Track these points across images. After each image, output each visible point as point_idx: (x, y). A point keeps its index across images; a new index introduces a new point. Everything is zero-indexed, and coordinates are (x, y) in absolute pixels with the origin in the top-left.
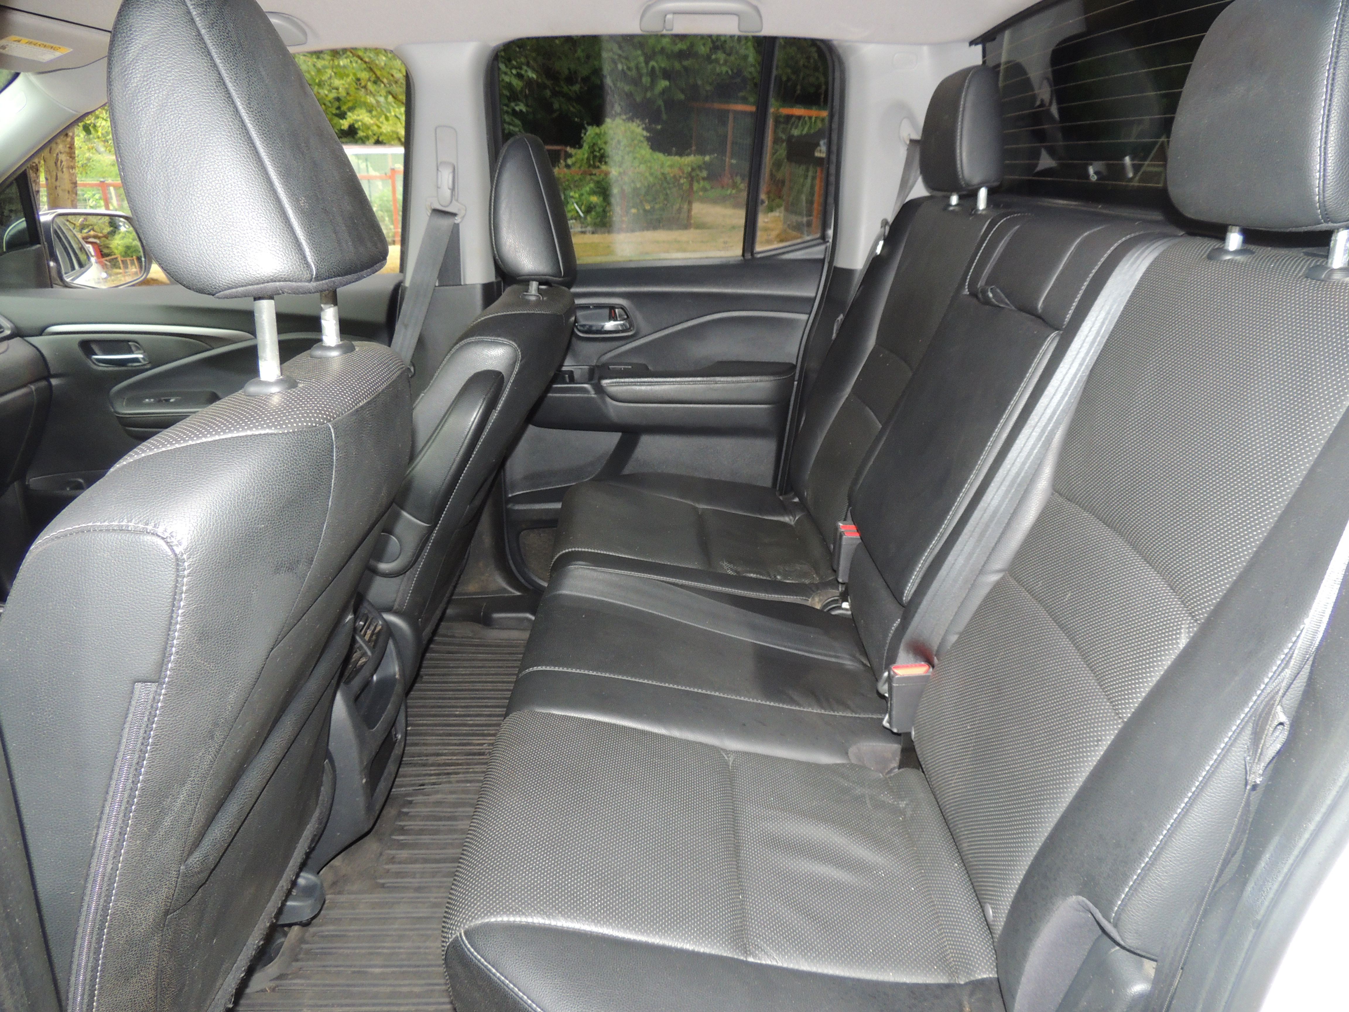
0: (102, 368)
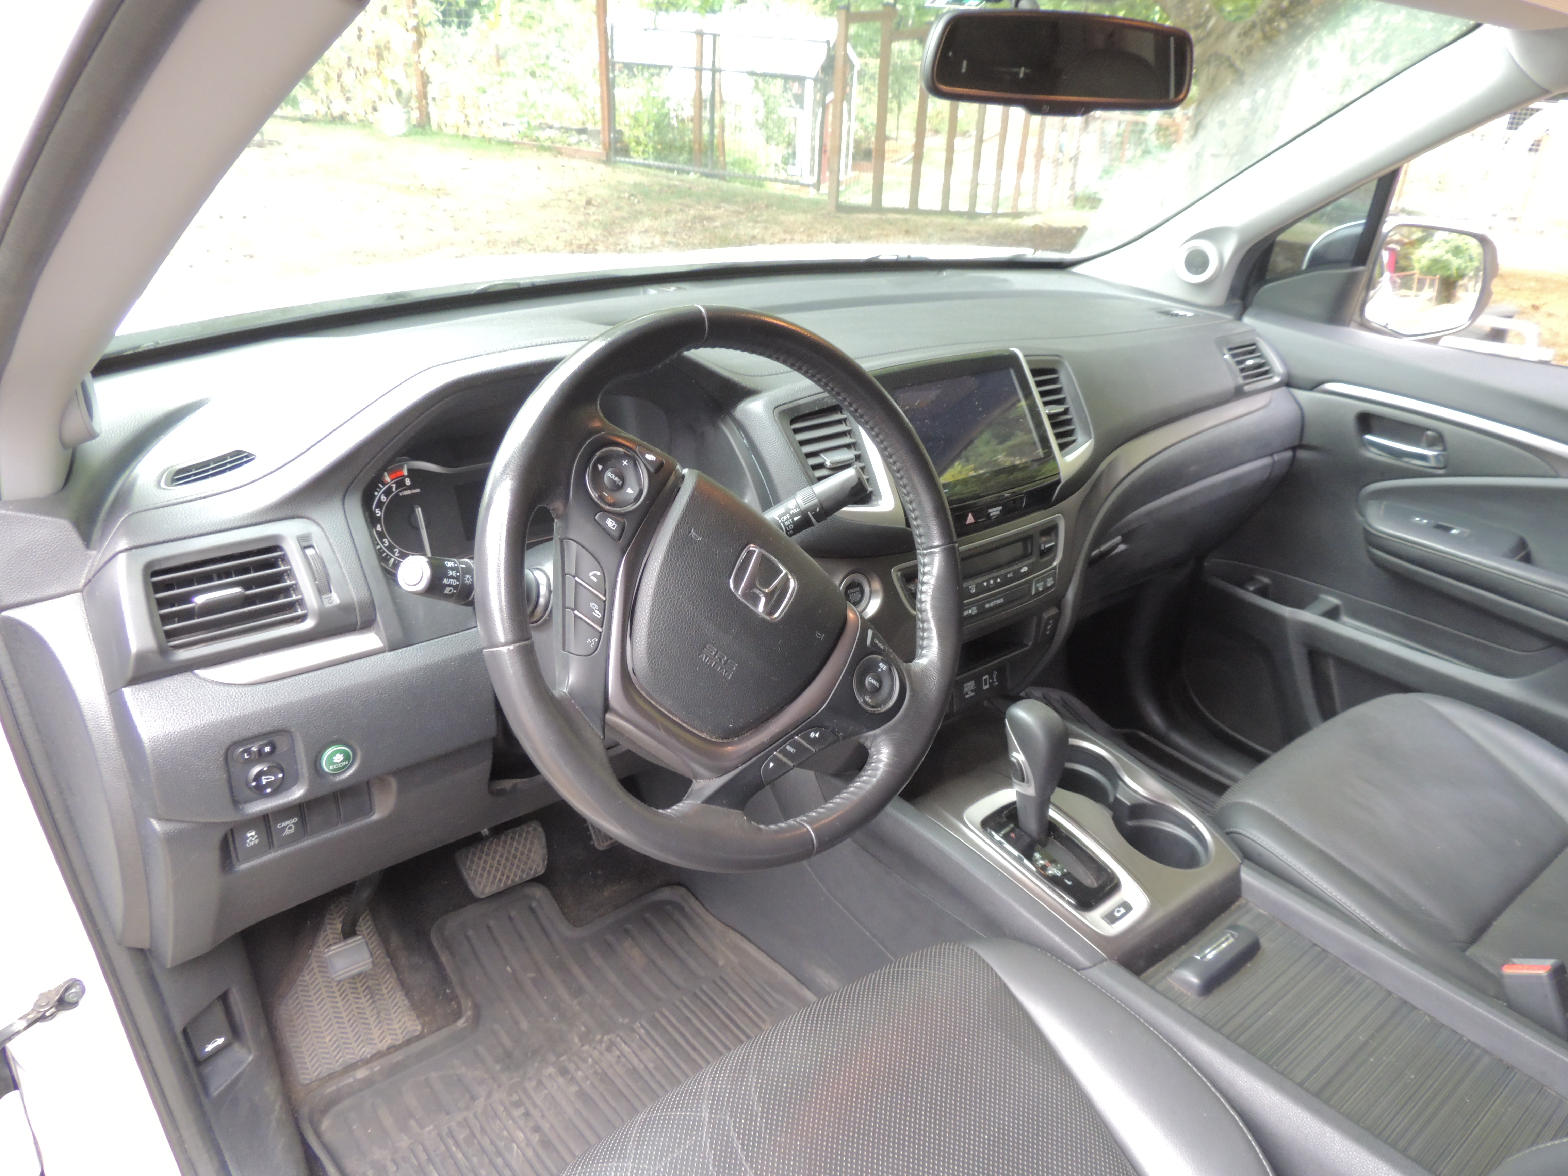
0: (1372, 454)
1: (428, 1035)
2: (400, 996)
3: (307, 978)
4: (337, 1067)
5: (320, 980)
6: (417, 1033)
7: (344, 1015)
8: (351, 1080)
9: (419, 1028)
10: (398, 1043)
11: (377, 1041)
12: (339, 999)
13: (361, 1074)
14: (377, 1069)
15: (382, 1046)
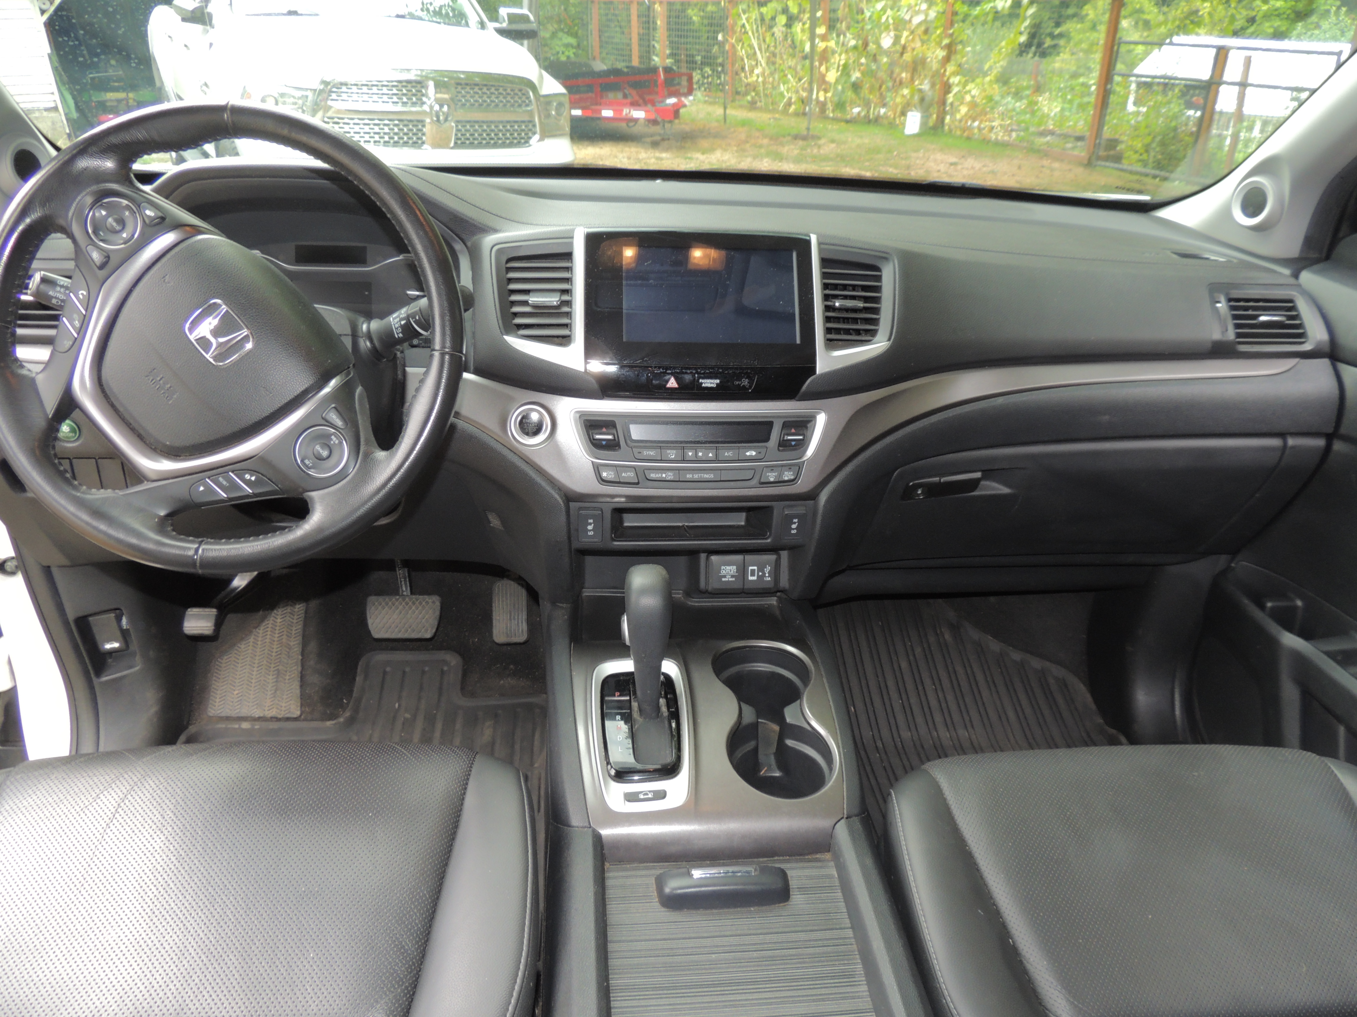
1: (304, 720)
2: (296, 685)
3: (243, 646)
4: (234, 714)
5: (250, 651)
6: (295, 716)
7: (253, 681)
8: (237, 726)
9: (299, 713)
10: (280, 716)
11: (266, 708)
12: (255, 669)
13: (245, 725)
14: (256, 727)
15: (269, 714)
